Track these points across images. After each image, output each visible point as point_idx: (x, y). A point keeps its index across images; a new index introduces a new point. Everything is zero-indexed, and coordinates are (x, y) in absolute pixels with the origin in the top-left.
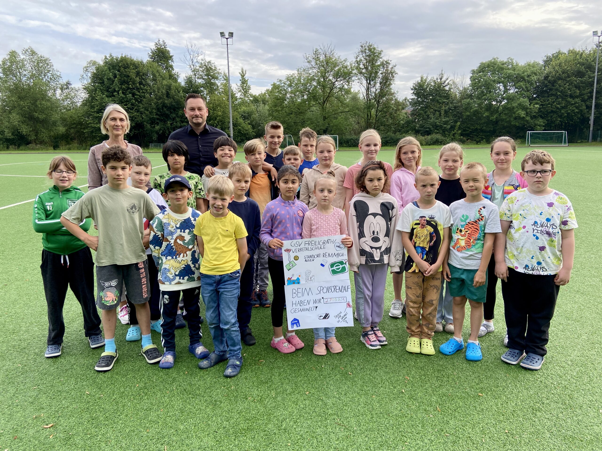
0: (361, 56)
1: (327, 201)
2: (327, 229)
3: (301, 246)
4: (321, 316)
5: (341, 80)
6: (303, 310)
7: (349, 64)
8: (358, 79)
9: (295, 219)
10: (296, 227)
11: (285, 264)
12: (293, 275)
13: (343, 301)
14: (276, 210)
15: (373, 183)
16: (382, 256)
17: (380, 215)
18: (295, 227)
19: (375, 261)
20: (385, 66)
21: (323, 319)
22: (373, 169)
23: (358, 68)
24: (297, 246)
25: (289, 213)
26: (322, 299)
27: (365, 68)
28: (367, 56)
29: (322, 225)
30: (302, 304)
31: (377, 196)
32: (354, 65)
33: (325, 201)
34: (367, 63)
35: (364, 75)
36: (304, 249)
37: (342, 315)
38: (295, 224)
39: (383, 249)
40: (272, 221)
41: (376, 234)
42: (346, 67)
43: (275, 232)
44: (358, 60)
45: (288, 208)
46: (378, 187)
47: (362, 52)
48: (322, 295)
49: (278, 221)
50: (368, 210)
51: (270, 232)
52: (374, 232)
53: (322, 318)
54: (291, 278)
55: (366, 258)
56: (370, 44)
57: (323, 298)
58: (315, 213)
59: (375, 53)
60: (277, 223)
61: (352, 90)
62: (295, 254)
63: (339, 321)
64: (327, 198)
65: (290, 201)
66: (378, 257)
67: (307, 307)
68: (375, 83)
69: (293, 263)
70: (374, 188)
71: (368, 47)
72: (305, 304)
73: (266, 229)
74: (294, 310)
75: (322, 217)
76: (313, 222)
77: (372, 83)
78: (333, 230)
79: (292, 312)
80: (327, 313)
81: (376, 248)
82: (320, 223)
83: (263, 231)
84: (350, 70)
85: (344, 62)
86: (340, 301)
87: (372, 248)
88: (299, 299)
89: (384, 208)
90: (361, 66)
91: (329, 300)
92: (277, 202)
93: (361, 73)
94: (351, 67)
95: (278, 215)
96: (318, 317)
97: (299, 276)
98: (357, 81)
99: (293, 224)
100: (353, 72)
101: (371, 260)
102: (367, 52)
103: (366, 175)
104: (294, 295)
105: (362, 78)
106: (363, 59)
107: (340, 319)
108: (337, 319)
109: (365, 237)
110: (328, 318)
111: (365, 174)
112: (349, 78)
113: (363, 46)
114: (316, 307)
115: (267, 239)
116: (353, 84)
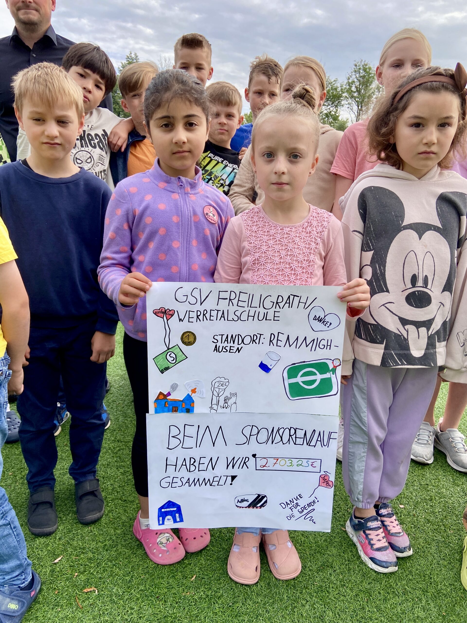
0: (354, 76)
1: (286, 187)
2: (282, 266)
3: (207, 305)
4: (243, 501)
5: (329, 105)
6: (196, 482)
7: (339, 85)
8: (349, 104)
9: (197, 228)
10: (199, 251)
11: (151, 353)
12: (174, 387)
13: (310, 469)
14: (142, 201)
15: (424, 133)
16: (431, 345)
17: (436, 229)
18: (194, 251)
19: (410, 360)
20: (381, 90)
21: (249, 506)
22: (433, 90)
23: (349, 91)
24: (193, 301)
25: (178, 211)
26: (252, 459)
27: (357, 90)
28: (361, 77)
29: (271, 253)
30: (192, 468)
31: (428, 176)
32: (344, 86)
33: (280, 190)
34: (360, 85)
35: (355, 99)
36: (214, 313)
37: (302, 503)
38: (194, 243)
39: (436, 326)
40: (131, 230)
41: (420, 283)
42: (336, 89)
43: (141, 263)
44: (350, 81)
45: (176, 196)
46: (434, 149)
47: (355, 71)
48: (253, 447)
49: (147, 231)
50: (402, 216)
51: (126, 262)
52: (414, 279)
53: (246, 504)
54: (169, 394)
55: (386, 348)
56: (366, 63)
57: (254, 456)
58: (256, 219)
59: (370, 74)
60: (143, 238)
61: (340, 118)
62: (186, 326)
63: (292, 516)
64: (285, 179)
65: (183, 179)
66: (419, 349)
67: (209, 475)
68: (368, 109)
69: (177, 351)
70: (424, 149)
71: (363, 66)
72: (202, 467)
73: (116, 253)
74: (170, 480)
75: (272, 232)
76: (246, 244)
77: (364, 109)
78: (299, 270)
79: (164, 484)
80: (262, 493)
81: (418, 325)
82: (264, 248)
83: (106, 258)
84: (340, 93)
85: (334, 83)
86: (300, 468)
87: (404, 322)
88: (188, 454)
89: (446, 208)
90: (354, 89)
91: (271, 461)
92: (146, 180)
93: (352, 97)
94: (342, 89)
95: (148, 212)
96: (233, 503)
97: (194, 391)
98: (347, 106)
99: (189, 242)
100: (344, 95)
101: (400, 357)
102: (361, 71)
103: (405, 108)
104: (174, 442)
105: (353, 102)
106: (356, 80)
107: (295, 511)
108: (288, 511)
109: (388, 291)
110: (262, 506)
111: (401, 105)
112: (339, 102)
113: (358, 65)
114: (233, 478)
115: (116, 282)
116: (342, 109)
